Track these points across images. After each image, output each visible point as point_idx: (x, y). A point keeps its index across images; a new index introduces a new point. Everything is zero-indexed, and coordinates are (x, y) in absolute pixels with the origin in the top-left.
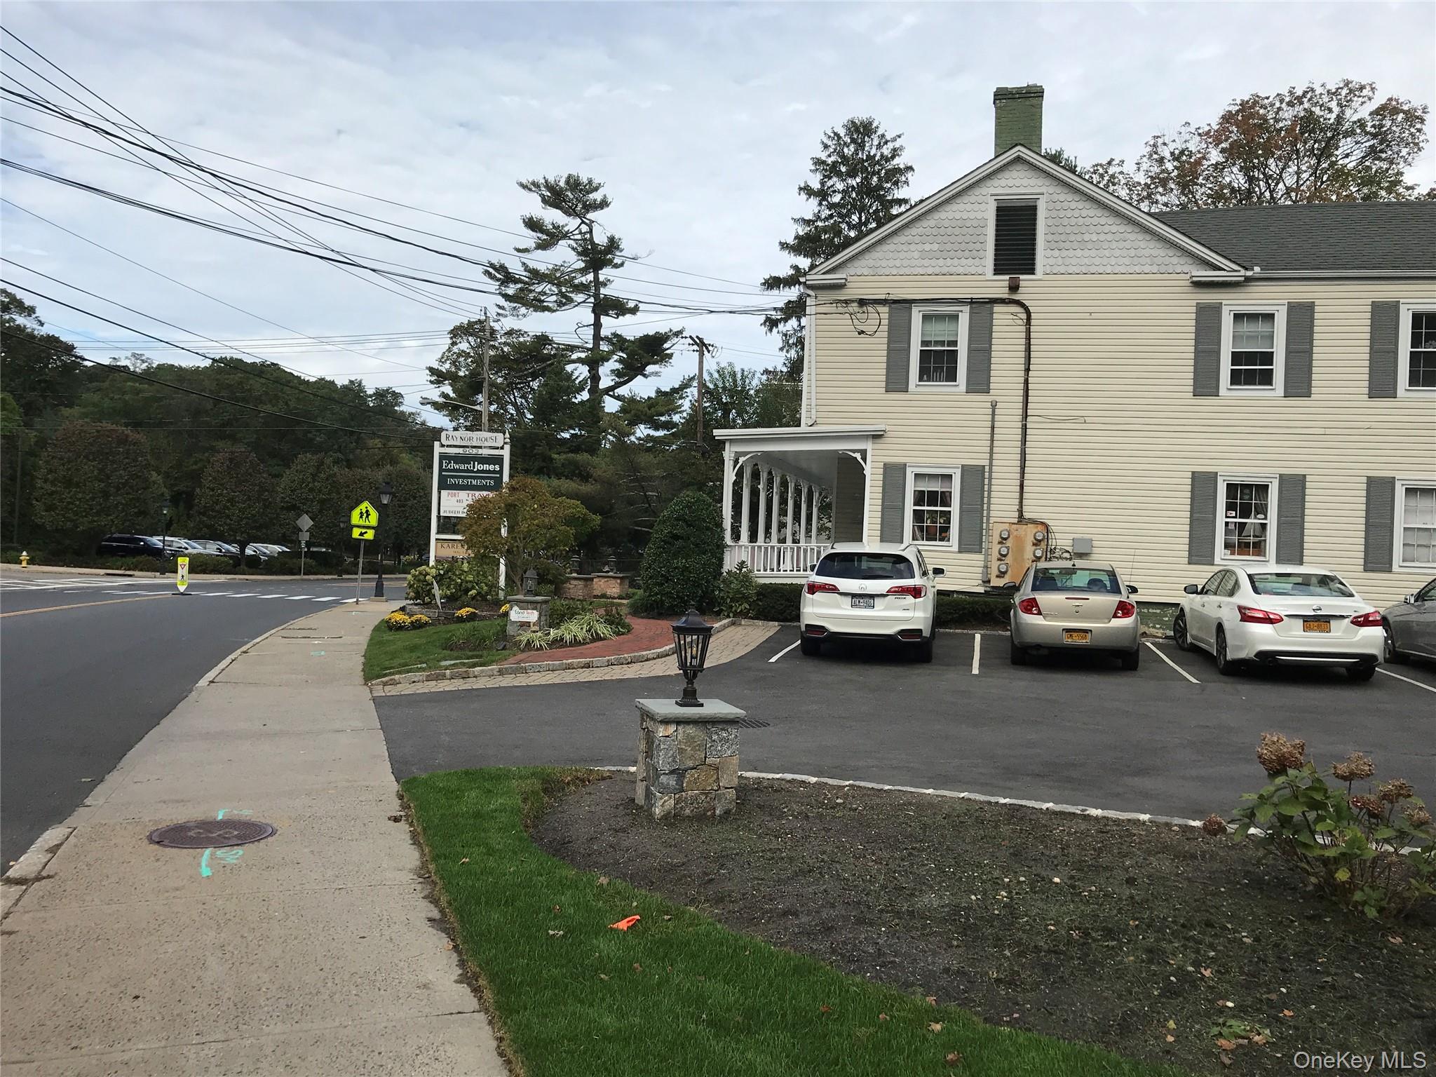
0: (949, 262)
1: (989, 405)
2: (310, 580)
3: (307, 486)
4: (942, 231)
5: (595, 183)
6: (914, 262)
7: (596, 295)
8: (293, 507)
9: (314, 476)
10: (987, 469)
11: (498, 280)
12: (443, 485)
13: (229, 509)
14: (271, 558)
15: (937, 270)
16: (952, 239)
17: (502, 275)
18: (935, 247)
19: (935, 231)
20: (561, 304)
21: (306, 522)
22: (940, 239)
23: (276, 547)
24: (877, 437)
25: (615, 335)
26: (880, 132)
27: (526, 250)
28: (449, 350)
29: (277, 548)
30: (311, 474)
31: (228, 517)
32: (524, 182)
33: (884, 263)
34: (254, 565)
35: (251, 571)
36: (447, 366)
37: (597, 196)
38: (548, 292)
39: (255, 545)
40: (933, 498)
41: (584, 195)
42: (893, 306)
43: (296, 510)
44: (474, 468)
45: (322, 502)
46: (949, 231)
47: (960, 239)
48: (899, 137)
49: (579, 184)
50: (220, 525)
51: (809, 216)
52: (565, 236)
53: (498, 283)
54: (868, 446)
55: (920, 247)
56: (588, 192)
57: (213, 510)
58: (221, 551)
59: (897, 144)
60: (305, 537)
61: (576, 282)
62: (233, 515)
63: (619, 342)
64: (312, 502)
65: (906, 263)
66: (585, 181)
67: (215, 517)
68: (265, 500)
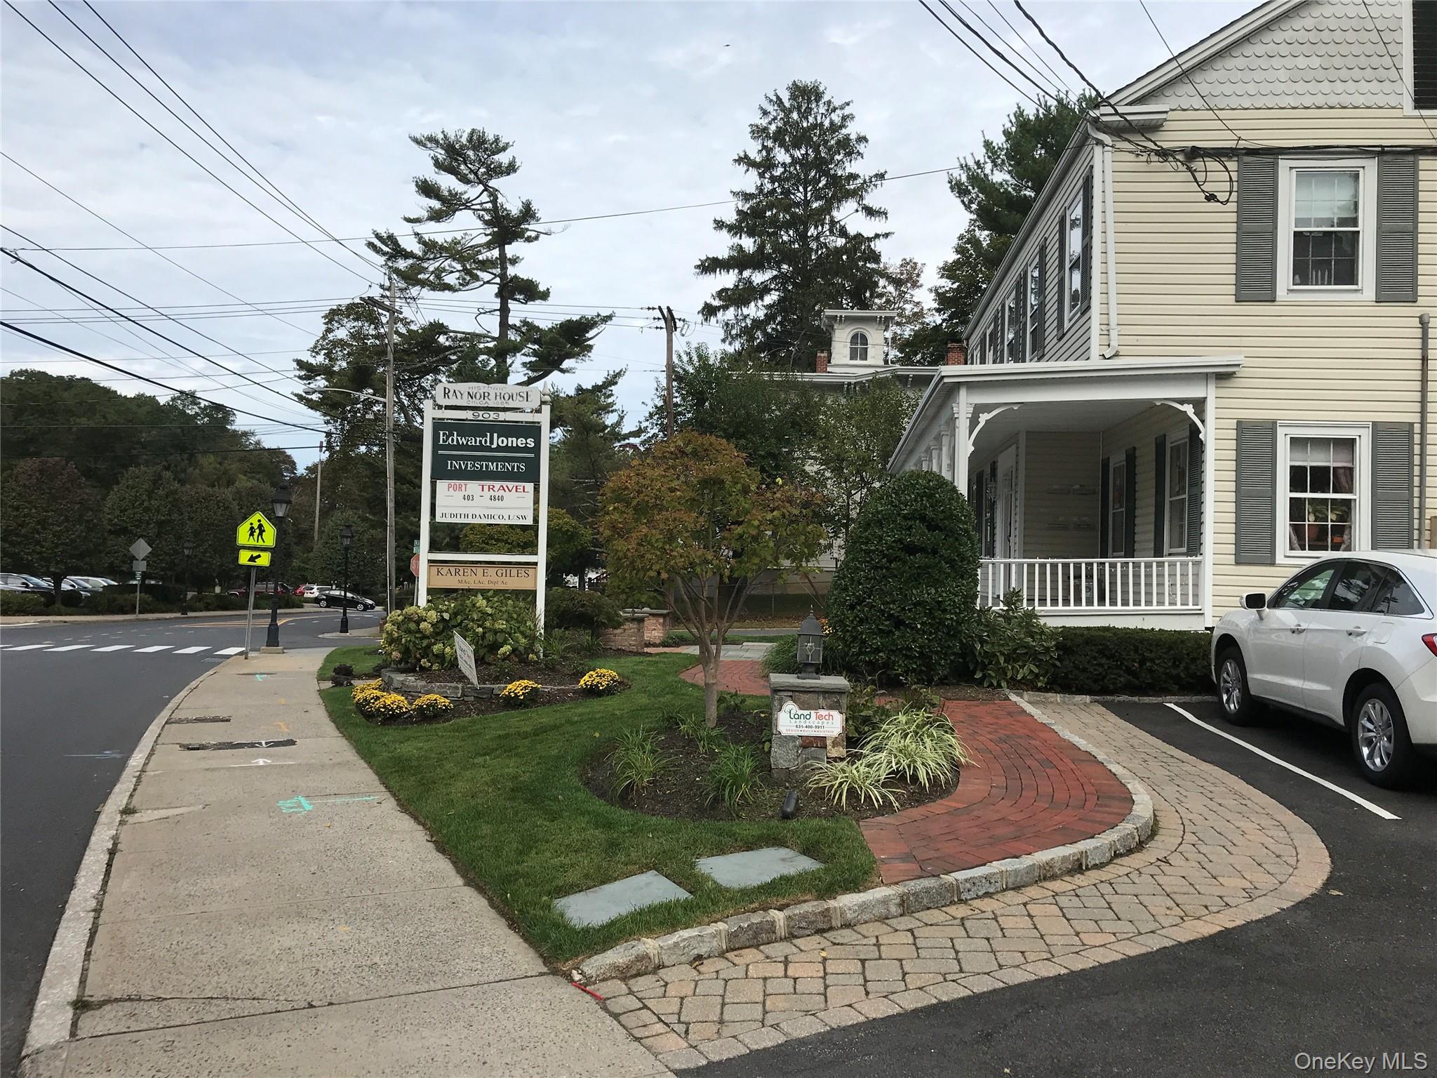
0: (1339, 87)
1: (1416, 322)
2: (147, 620)
3: (142, 504)
4: (1326, 36)
5: (503, 141)
6: (1280, 88)
7: (503, 276)
8: (124, 531)
9: (150, 494)
10: (1417, 428)
11: (384, 254)
12: (439, 473)
13: (38, 533)
14: (94, 593)
15: (1320, 100)
16: (1344, 49)
17: (390, 247)
18: (1315, 62)
19: (1313, 36)
20: (464, 284)
21: (141, 549)
22: (1322, 50)
23: (99, 580)
24: (1223, 376)
25: (525, 323)
26: (826, 98)
27: (417, 221)
28: (324, 338)
29: (101, 582)
30: (147, 491)
31: (38, 543)
32: (418, 136)
33: (1228, 89)
34: (73, 602)
35: (70, 610)
36: (320, 359)
37: (503, 158)
38: (447, 268)
39: (73, 578)
40: (1320, 478)
41: (489, 156)
42: (1247, 159)
43: (127, 533)
44: (492, 442)
45: (160, 524)
46: (1338, 36)
47: (1356, 49)
48: (848, 104)
49: (484, 142)
50: (28, 554)
51: (752, 190)
52: (466, 205)
53: (384, 258)
54: (1210, 393)
55: (1289, 62)
56: (494, 153)
57: (17, 535)
58: (27, 586)
59: (847, 111)
60: (140, 567)
61: (480, 257)
62: (45, 540)
63: (529, 330)
64: (148, 524)
65: (1265, 88)
66: (491, 138)
67: (19, 543)
68: (88, 521)
